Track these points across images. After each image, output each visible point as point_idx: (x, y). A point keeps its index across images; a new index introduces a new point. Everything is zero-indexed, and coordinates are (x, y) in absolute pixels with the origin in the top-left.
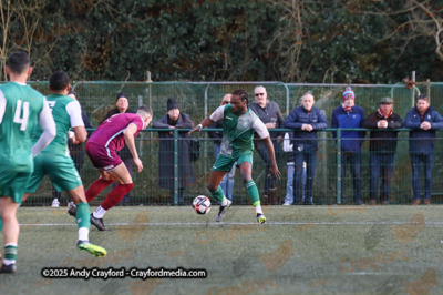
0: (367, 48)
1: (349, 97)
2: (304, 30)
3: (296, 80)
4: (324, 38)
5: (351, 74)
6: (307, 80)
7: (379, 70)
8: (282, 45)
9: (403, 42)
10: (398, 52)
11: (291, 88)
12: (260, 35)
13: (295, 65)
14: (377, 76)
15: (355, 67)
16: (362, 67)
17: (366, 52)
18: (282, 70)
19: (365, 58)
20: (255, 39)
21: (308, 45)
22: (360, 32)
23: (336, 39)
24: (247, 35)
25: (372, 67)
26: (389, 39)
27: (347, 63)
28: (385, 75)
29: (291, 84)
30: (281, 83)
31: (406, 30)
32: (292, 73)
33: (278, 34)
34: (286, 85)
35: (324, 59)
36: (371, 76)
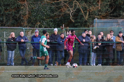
0: (49, 17)
1: (37, 32)
2: (29, 11)
3: (26, 27)
4: (35, 14)
5: (44, 25)
6: (30, 27)
7: (53, 24)
8: (22, 16)
9: (60, 15)
10: (59, 18)
11: (25, 29)
12: (15, 13)
13: (26, 22)
14: (52, 26)
15: (45, 23)
16: (47, 23)
17: (48, 18)
18: (22, 23)
19: (48, 20)
20: (13, 14)
21: (30, 16)
22: (46, 12)
23: (39, 14)
24: (11, 12)
25: (50, 23)
26: (56, 14)
27: (43, 21)
28: (54, 25)
29: (25, 28)
30: (22, 28)
31: (61, 12)
32: (25, 25)
33: (21, 12)
34: (23, 28)
35: (35, 20)
36: (50, 26)
